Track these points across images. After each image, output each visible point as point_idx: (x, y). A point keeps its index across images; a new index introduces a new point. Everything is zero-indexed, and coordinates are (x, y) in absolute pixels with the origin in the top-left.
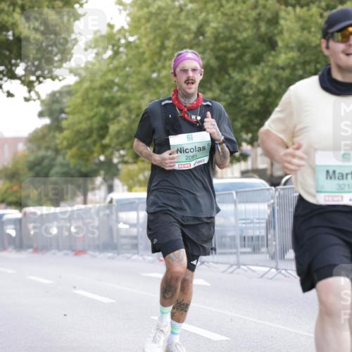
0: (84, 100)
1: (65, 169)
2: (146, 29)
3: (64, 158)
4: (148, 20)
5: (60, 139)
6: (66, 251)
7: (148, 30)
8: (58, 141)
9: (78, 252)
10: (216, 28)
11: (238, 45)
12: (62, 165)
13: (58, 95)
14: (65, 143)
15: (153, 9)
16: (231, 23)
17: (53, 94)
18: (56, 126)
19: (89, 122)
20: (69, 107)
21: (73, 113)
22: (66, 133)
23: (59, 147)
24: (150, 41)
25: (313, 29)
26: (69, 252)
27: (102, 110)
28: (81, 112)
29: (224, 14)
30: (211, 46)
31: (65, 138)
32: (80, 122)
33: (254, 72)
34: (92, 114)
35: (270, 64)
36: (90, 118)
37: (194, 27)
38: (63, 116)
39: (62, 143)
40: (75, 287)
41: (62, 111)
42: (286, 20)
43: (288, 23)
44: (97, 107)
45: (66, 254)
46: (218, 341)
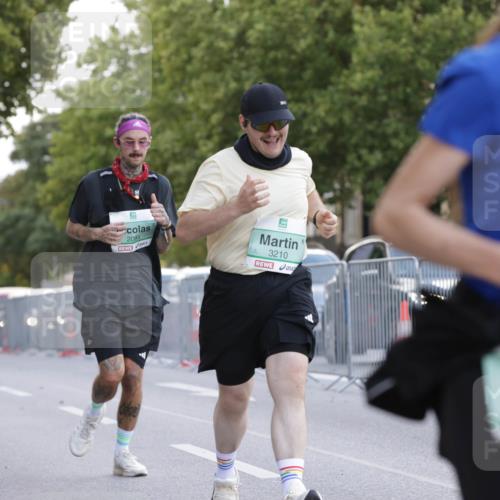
0: (76, 136)
1: (49, 236)
2: (165, 36)
3: (47, 219)
4: (168, 24)
5: (43, 191)
6: (50, 352)
7: (169, 37)
8: (39, 195)
9: (67, 353)
10: (263, 32)
11: (293, 57)
12: (44, 229)
13: (39, 128)
14: (49, 198)
15: (174, 8)
16: (284, 25)
17: (32, 127)
18: (37, 174)
19: (83, 167)
20: (54, 145)
21: (60, 155)
22: (51, 184)
23: (41, 203)
24: (171, 54)
25: (404, 40)
26: (54, 352)
27: (102, 150)
28: (71, 153)
29: (275, 14)
30: (258, 60)
31: (49, 191)
32: (71, 167)
33: (318, 99)
34: (88, 154)
35: (341, 87)
36: (85, 162)
37: (233, 31)
38: (47, 158)
39: (45, 197)
40: (62, 403)
41: (45, 152)
42: (362, 25)
43: (366, 29)
44: (95, 145)
45: (50, 356)
46: (265, 480)
